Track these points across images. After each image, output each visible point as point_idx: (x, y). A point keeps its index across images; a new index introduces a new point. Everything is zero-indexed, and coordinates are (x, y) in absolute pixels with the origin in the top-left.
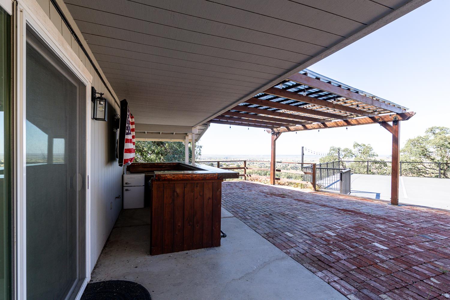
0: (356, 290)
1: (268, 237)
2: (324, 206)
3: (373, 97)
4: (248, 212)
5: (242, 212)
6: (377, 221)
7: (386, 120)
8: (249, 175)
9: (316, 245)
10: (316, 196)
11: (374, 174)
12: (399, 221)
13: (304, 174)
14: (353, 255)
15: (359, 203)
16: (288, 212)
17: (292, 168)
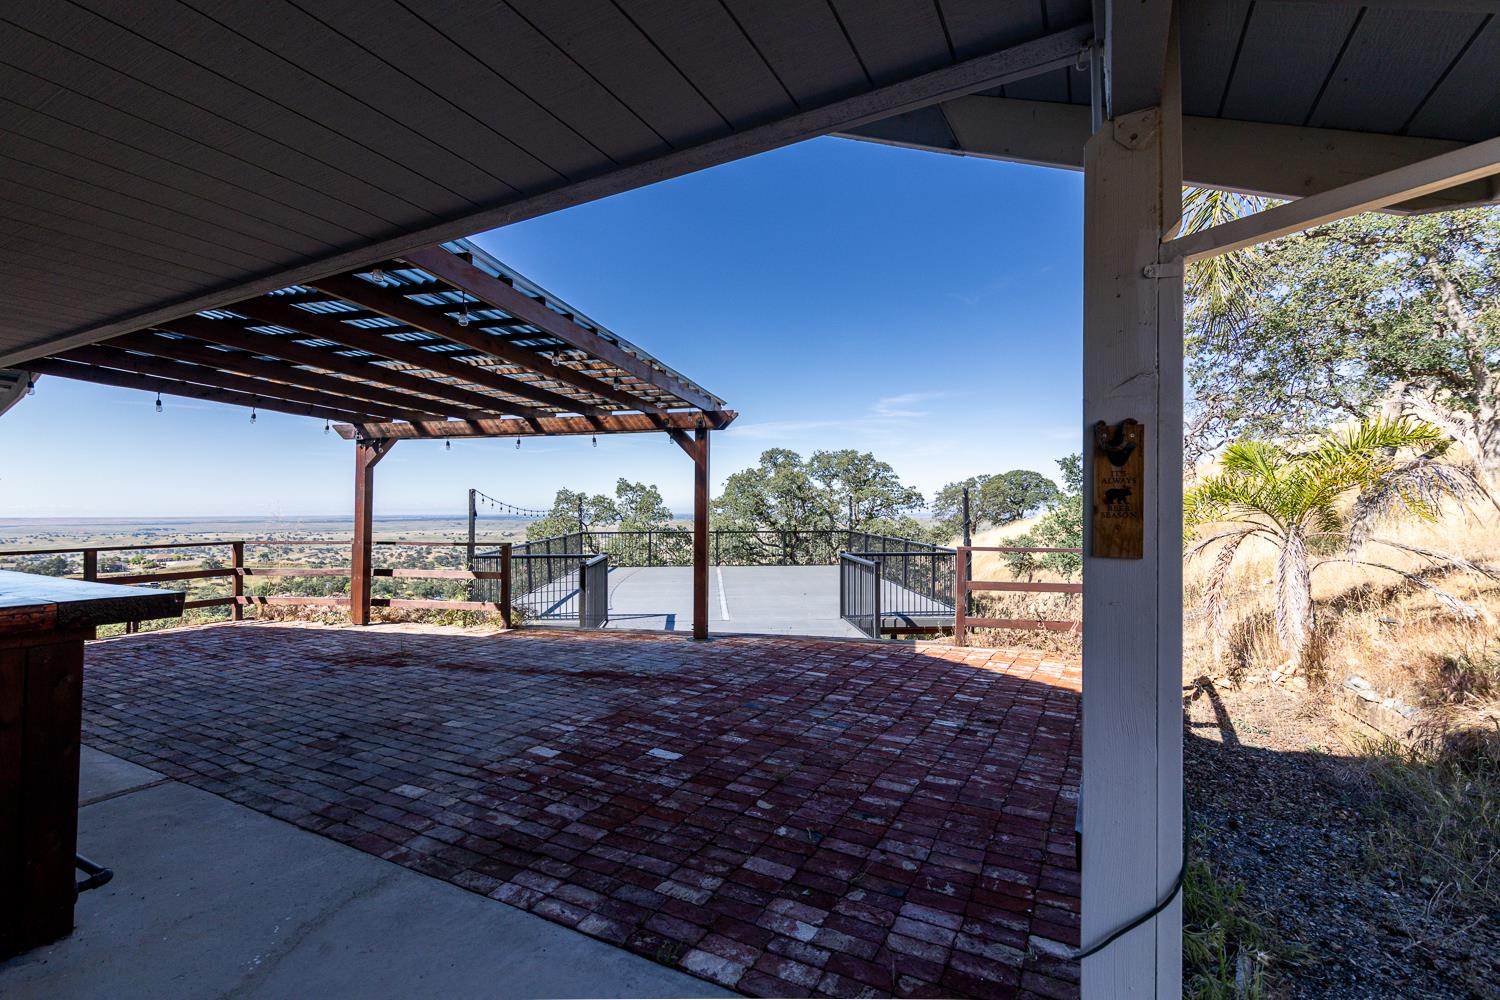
0: (602, 897)
1: (327, 823)
2: (532, 671)
3: (651, 362)
4: (242, 745)
5: (212, 750)
6: (663, 688)
7: (682, 424)
8: (255, 598)
9: (500, 799)
10: (510, 644)
11: (663, 563)
12: (708, 680)
13: (473, 577)
14: (601, 799)
15: (622, 648)
16: (413, 715)
17: (441, 561)
